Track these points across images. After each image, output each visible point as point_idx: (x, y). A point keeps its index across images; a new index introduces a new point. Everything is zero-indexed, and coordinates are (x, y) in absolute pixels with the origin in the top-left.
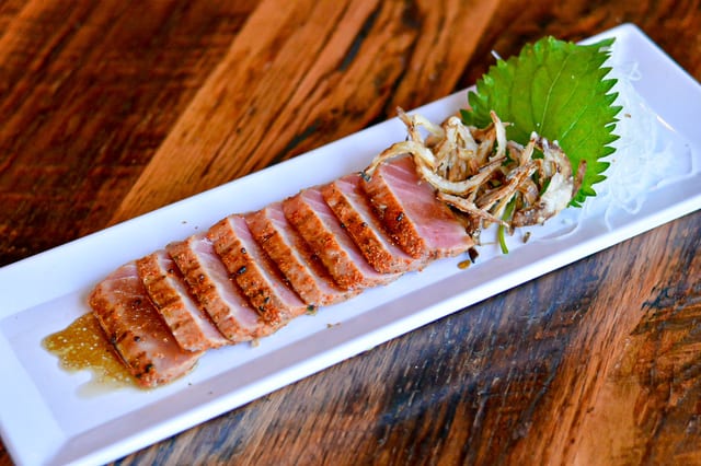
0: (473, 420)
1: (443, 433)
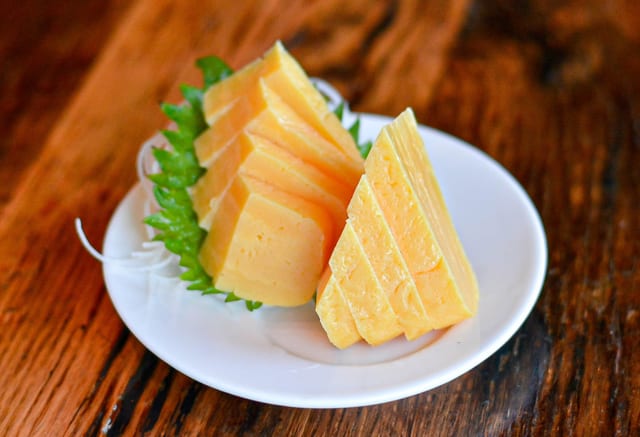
0: (613, 365)
1: (573, 386)
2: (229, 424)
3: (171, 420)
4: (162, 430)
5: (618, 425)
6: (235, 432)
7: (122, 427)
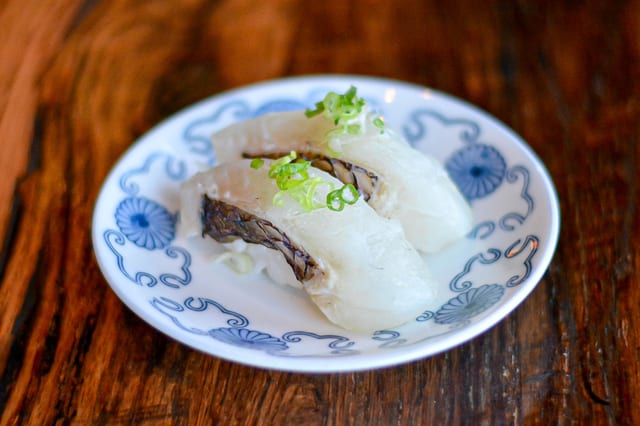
2: (135, 361)
3: (69, 361)
4: (60, 373)
5: (563, 327)
6: (142, 370)
7: (15, 372)
